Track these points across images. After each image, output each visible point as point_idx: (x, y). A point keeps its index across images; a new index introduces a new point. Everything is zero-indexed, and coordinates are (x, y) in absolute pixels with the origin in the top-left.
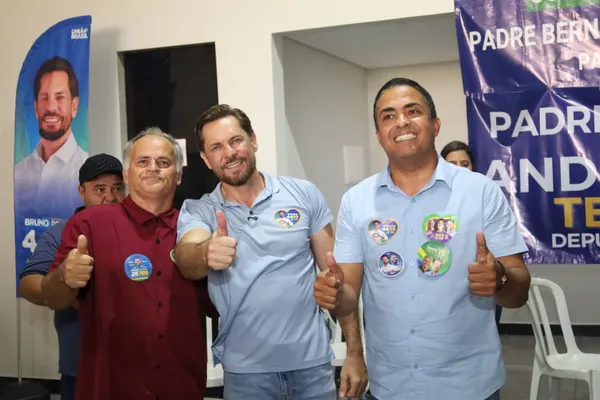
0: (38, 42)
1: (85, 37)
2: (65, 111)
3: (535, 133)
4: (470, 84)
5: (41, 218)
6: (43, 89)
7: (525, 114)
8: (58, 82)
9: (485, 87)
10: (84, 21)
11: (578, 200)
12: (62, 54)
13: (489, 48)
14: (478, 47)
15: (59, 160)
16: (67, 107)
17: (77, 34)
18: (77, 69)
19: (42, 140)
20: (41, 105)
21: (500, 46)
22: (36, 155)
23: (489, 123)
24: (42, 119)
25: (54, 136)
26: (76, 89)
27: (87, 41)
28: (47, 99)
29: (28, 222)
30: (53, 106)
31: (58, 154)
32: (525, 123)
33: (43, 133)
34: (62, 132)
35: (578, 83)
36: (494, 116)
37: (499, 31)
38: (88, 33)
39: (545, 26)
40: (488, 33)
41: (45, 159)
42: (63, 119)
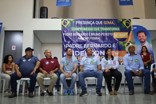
1: (1, 26)
3: (72, 47)
4: (63, 40)
7: (70, 45)
9: (65, 41)
10: (1, 24)
11: (77, 57)
13: (66, 35)
14: (64, 35)
21: (68, 35)
23: (65, 46)
27: (1, 27)
32: (70, 46)
35: (78, 41)
36: (66, 45)
37: (67, 33)
38: (2, 26)
39: (74, 33)
40: (66, 33)
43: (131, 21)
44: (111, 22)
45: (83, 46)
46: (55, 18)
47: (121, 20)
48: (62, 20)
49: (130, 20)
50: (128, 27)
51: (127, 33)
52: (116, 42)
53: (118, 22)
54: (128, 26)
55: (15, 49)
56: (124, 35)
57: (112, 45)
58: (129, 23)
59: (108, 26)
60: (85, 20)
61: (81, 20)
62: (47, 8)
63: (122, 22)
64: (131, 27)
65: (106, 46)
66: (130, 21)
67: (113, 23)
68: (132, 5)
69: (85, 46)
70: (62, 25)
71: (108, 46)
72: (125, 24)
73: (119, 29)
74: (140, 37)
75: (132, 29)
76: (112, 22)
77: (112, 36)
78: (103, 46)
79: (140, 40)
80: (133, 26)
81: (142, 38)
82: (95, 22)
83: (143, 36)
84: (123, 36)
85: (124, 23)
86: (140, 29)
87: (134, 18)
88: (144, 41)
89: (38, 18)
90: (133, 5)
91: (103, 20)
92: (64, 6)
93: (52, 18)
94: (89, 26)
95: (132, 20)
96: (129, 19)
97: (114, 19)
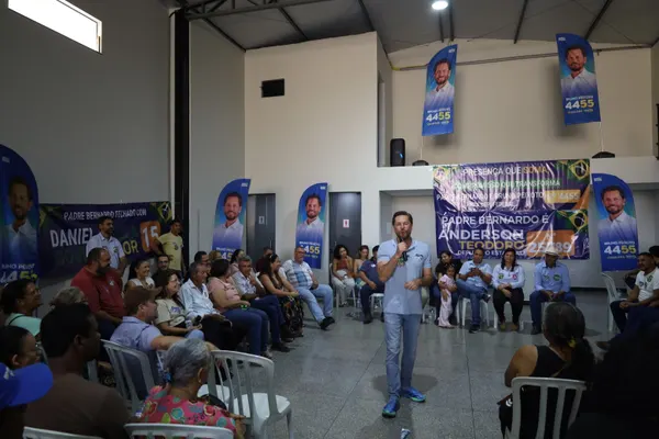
0: (308, 189)
2: (316, 210)
3: (454, 223)
4: (437, 209)
5: (305, 241)
8: (315, 201)
9: (441, 210)
10: (326, 185)
11: (465, 242)
13: (442, 199)
14: (439, 199)
15: (313, 225)
17: (322, 188)
19: (308, 218)
20: (308, 207)
21: (445, 199)
22: (305, 222)
24: (308, 212)
25: (312, 217)
28: (310, 205)
29: (301, 243)
30: (312, 208)
31: (313, 223)
33: (308, 216)
34: (315, 216)
35: (466, 211)
36: (443, 218)
38: (326, 188)
41: (309, 224)
42: (315, 212)
44: (540, 167)
45: (477, 220)
46: (419, 163)
47: (565, 163)
48: (435, 168)
49: (587, 161)
50: (580, 178)
51: (577, 192)
52: (549, 212)
53: (558, 167)
54: (580, 175)
55: (348, 226)
56: (569, 196)
57: (541, 218)
58: (585, 167)
59: (533, 176)
60: (482, 166)
61: (473, 166)
62: (403, 141)
63: (566, 167)
64: (588, 177)
65: (527, 220)
67: (544, 170)
68: (599, 120)
69: (481, 220)
71: (530, 220)
72: (573, 171)
73: (558, 183)
74: (609, 200)
75: (591, 182)
76: (544, 167)
77: (541, 199)
78: (520, 219)
79: (607, 208)
80: (595, 176)
81: (613, 202)
82: (504, 170)
83: (615, 199)
84: (567, 198)
85: (572, 169)
86: (611, 183)
87: (598, 155)
88: (619, 211)
89: (386, 166)
91: (522, 164)
92: (439, 133)
93: (414, 164)
94: (491, 178)
95: (592, 160)
96: (585, 160)
97: (549, 162)
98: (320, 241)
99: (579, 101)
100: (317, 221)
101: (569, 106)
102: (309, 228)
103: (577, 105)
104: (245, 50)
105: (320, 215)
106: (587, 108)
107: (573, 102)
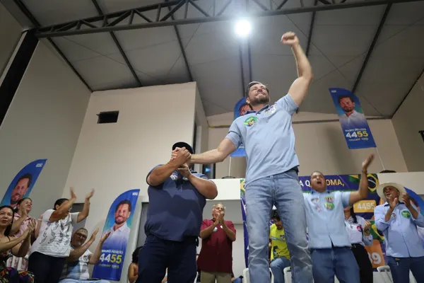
0: (121, 195)
2: (125, 215)
5: (108, 249)
6: (119, 209)
8: (125, 207)
10: (138, 191)
12: (128, 199)
15: (120, 231)
16: (127, 214)
17: (134, 194)
18: (132, 204)
19: (115, 224)
20: (117, 213)
22: (112, 228)
24: (116, 218)
25: (120, 223)
26: (131, 209)
27: (137, 196)
28: (120, 211)
29: (103, 251)
30: (122, 214)
31: (120, 229)
33: (116, 222)
34: (123, 222)
41: (114, 229)
42: (124, 218)
43: (377, 178)
44: (335, 180)
46: (227, 177)
47: (357, 177)
48: (241, 181)
49: (375, 175)
50: (372, 190)
51: (373, 202)
53: (351, 180)
54: (372, 187)
56: (366, 206)
58: (375, 181)
59: (331, 188)
63: (358, 181)
66: (375, 178)
67: (339, 182)
70: (242, 190)
76: (339, 180)
82: (304, 183)
84: (365, 208)
87: (382, 172)
90: (375, 146)
93: (223, 178)
95: (379, 175)
96: (373, 174)
97: (341, 176)
98: (123, 248)
99: (356, 132)
100: (125, 226)
101: (348, 135)
102: (114, 234)
103: (354, 135)
104: (92, 91)
105: (129, 221)
106: (363, 137)
107: (351, 133)
